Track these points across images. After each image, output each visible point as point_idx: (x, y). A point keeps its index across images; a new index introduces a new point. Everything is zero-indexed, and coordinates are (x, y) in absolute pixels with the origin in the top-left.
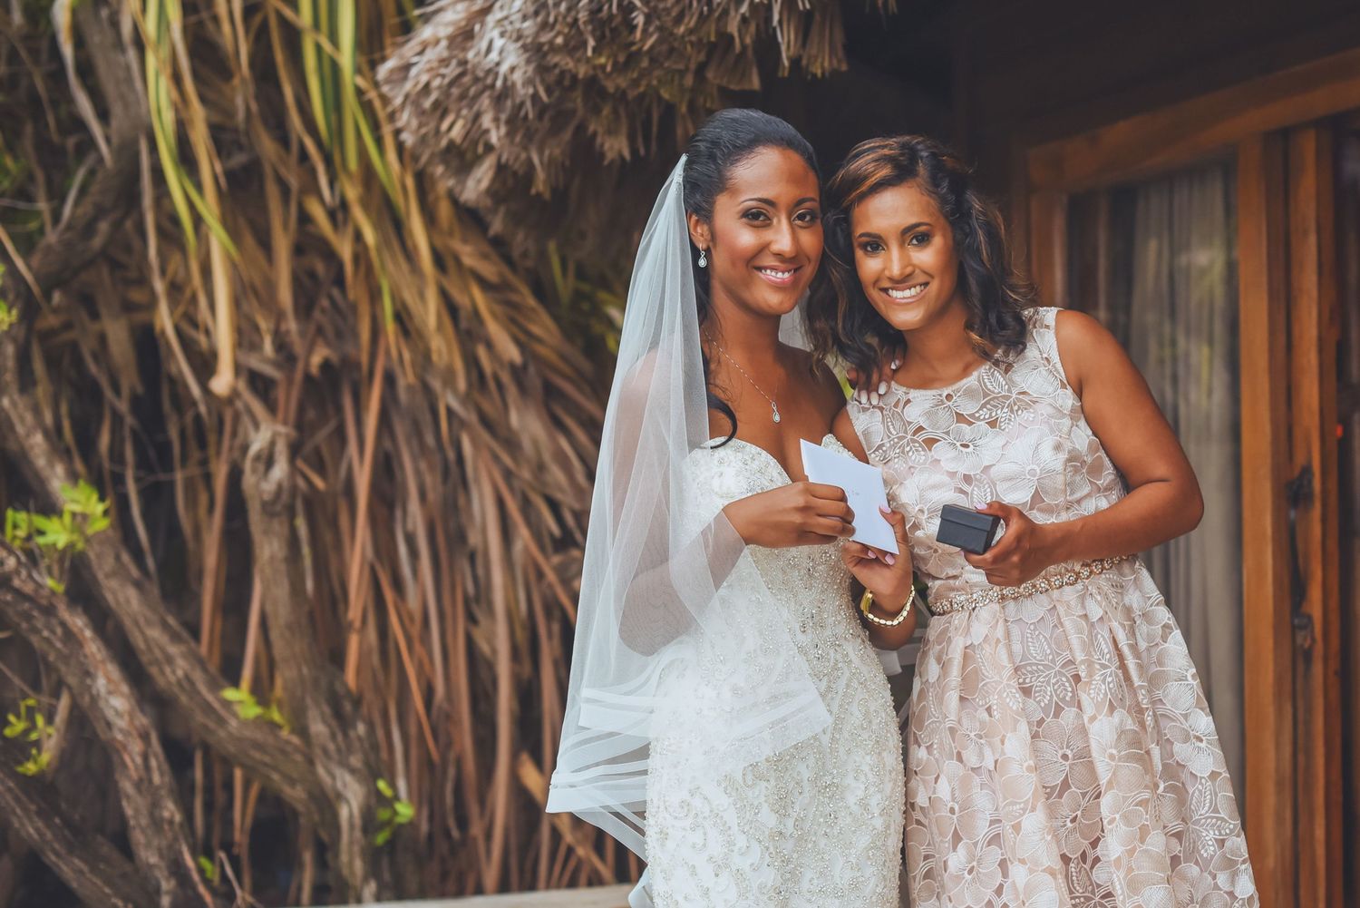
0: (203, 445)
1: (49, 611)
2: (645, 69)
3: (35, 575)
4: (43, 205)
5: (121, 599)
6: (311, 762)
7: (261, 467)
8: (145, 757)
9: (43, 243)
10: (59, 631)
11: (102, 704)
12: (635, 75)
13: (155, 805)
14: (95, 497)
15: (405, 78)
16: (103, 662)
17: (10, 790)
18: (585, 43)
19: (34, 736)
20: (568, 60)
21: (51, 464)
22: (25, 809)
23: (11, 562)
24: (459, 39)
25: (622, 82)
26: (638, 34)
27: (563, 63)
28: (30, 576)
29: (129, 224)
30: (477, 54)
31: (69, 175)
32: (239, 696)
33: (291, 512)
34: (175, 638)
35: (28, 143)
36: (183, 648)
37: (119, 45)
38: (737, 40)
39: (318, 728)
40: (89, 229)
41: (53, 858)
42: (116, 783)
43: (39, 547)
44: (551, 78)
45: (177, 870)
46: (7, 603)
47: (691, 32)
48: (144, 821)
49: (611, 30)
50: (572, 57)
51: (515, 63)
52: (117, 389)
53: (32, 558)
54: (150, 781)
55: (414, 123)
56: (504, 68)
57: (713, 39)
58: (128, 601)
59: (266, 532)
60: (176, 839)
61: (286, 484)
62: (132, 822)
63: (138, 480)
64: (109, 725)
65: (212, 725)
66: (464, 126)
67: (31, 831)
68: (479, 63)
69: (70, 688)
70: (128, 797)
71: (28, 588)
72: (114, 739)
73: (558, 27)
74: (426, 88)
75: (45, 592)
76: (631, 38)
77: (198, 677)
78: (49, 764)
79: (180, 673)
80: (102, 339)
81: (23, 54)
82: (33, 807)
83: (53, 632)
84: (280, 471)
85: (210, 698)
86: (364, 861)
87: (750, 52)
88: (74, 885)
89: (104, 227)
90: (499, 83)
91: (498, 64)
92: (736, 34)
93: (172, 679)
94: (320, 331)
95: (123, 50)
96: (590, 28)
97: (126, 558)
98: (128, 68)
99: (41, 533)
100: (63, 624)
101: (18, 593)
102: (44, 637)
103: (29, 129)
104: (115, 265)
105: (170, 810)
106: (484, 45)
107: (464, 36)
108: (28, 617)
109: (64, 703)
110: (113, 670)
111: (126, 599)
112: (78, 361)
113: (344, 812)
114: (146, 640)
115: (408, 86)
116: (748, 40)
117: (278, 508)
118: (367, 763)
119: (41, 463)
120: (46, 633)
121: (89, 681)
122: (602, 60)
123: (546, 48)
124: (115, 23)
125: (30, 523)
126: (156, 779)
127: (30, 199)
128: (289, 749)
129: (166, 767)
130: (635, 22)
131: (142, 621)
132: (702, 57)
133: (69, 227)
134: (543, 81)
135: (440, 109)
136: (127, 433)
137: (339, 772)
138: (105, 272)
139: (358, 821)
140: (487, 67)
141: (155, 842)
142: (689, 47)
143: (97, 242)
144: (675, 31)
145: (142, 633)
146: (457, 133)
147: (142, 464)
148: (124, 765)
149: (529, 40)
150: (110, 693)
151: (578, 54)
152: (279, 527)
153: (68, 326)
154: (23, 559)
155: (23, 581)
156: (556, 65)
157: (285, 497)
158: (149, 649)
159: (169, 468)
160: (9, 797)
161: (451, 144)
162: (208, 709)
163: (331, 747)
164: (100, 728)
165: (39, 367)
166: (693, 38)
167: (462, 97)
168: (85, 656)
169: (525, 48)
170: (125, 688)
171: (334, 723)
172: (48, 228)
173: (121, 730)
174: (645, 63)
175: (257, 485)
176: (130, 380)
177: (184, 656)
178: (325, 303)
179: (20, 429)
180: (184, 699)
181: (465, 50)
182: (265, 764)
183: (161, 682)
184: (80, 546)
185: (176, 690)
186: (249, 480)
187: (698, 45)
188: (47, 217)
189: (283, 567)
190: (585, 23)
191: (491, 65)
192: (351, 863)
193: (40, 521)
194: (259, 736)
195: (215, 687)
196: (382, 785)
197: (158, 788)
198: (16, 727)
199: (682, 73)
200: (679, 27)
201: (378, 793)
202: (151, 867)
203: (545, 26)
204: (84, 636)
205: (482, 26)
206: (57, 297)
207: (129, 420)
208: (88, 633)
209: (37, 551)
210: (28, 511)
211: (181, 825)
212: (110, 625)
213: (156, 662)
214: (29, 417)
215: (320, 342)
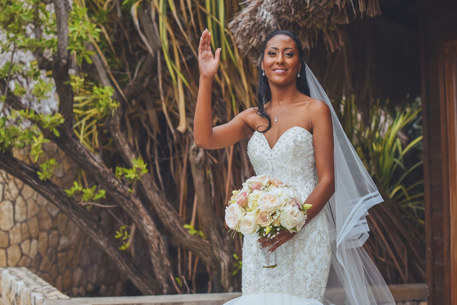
0: (179, 149)
1: (129, 198)
2: (311, 18)
3: (124, 187)
4: (128, 73)
5: (153, 197)
6: (212, 249)
7: (195, 153)
8: (159, 245)
9: (128, 85)
10: (132, 205)
11: (145, 228)
12: (308, 20)
13: (162, 260)
14: (143, 163)
15: (238, 27)
16: (145, 214)
17: (117, 255)
18: (291, 11)
19: (124, 238)
20: (287, 16)
21: (131, 154)
22: (122, 261)
23: (117, 183)
24: (253, 12)
25: (304, 23)
26: (308, 6)
27: (285, 18)
28: (123, 187)
29: (155, 79)
30: (259, 17)
31: (136, 64)
32: (190, 227)
33: (204, 167)
34: (170, 209)
35: (123, 54)
36: (172, 213)
37: (151, 22)
38: (339, 7)
39: (214, 237)
40: (142, 80)
41: (130, 277)
42: (149, 253)
43: (126, 178)
44: (282, 23)
45: (169, 281)
46: (116, 196)
47: (325, 4)
48: (158, 265)
49: (300, 6)
50: (288, 15)
51: (271, 19)
52: (152, 131)
53: (123, 182)
54: (160, 252)
55: (242, 41)
56: (267, 21)
57: (332, 7)
58: (155, 198)
59: (197, 174)
60: (168, 271)
61: (203, 158)
62: (155, 266)
63: (159, 160)
64: (147, 235)
65: (181, 237)
66: (257, 41)
67: (123, 268)
68: (260, 19)
69: (135, 223)
70: (153, 258)
71: (122, 191)
72: (149, 239)
73: (283, 6)
74: (244, 30)
75: (127, 192)
76: (306, 8)
77: (177, 222)
78: (129, 247)
79: (171, 220)
80: (148, 116)
81: (122, 26)
82: (124, 260)
83: (130, 205)
84: (201, 154)
85: (180, 228)
86: (229, 280)
87: (345, 11)
88: (137, 285)
89: (147, 80)
90: (266, 25)
91: (265, 19)
92: (339, 5)
93: (169, 222)
94: (216, 112)
95: (152, 23)
96: (292, 5)
97: (154, 184)
98: (154, 29)
99: (126, 174)
100: (133, 202)
101: (119, 192)
102: (127, 207)
103: (124, 50)
104: (151, 92)
105: (167, 262)
106: (261, 13)
107: (255, 11)
108: (122, 200)
109: (133, 228)
110: (149, 217)
111: (154, 197)
112: (140, 124)
113: (222, 265)
114: (161, 210)
115: (239, 29)
116: (343, 7)
117: (200, 166)
118: (230, 249)
119: (128, 154)
120: (128, 205)
121: (141, 221)
122: (297, 16)
123: (279, 13)
124: (149, 15)
125: (123, 171)
126: (162, 252)
127: (124, 71)
128: (205, 245)
129: (165, 248)
130: (307, 2)
131: (159, 204)
132: (329, 13)
133: (136, 80)
134: (280, 24)
135: (249, 36)
136: (155, 146)
137: (221, 252)
138: (148, 94)
139: (227, 268)
140: (262, 21)
141: (162, 272)
142: (325, 10)
143: (145, 85)
144: (320, 5)
145: (159, 208)
146: (254, 43)
147: (160, 155)
148: (152, 248)
149: (274, 11)
150: (148, 224)
151: (290, 15)
152: (201, 172)
153: (137, 112)
154: (121, 182)
155: (121, 189)
156: (283, 18)
157: (203, 163)
158: (162, 213)
159: (168, 156)
160: (117, 257)
161: (253, 47)
162: (180, 232)
163: (218, 243)
164: (145, 236)
165: (128, 125)
166: (326, 7)
167: (256, 31)
168: (140, 213)
169: (273, 13)
170: (152, 223)
171: (219, 235)
172: (130, 80)
173: (151, 236)
174: (311, 16)
175: (194, 159)
176: (156, 129)
177: (172, 215)
178: (218, 103)
179: (121, 144)
180: (172, 229)
181: (255, 15)
182: (198, 250)
183: (165, 223)
184: (139, 178)
185: (170, 226)
186: (191, 157)
187: (327, 9)
188: (129, 76)
189: (202, 185)
190: (291, 4)
191: (264, 20)
192: (225, 281)
193: (126, 170)
194: (196, 240)
195: (182, 224)
196: (235, 256)
197: (163, 255)
198: (119, 235)
199: (323, 19)
200: (321, 4)
201: (234, 258)
202: (160, 280)
203: (279, 6)
204: (139, 206)
205: (260, 8)
206: (134, 102)
207: (156, 142)
208: (141, 205)
209: (125, 180)
210: (122, 167)
211: (170, 267)
212: (151, 208)
213: (164, 217)
214: (124, 140)
215: (216, 115)
